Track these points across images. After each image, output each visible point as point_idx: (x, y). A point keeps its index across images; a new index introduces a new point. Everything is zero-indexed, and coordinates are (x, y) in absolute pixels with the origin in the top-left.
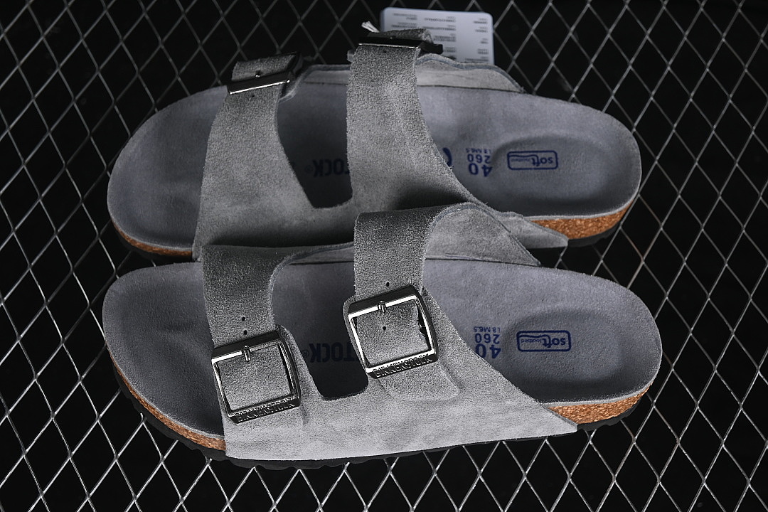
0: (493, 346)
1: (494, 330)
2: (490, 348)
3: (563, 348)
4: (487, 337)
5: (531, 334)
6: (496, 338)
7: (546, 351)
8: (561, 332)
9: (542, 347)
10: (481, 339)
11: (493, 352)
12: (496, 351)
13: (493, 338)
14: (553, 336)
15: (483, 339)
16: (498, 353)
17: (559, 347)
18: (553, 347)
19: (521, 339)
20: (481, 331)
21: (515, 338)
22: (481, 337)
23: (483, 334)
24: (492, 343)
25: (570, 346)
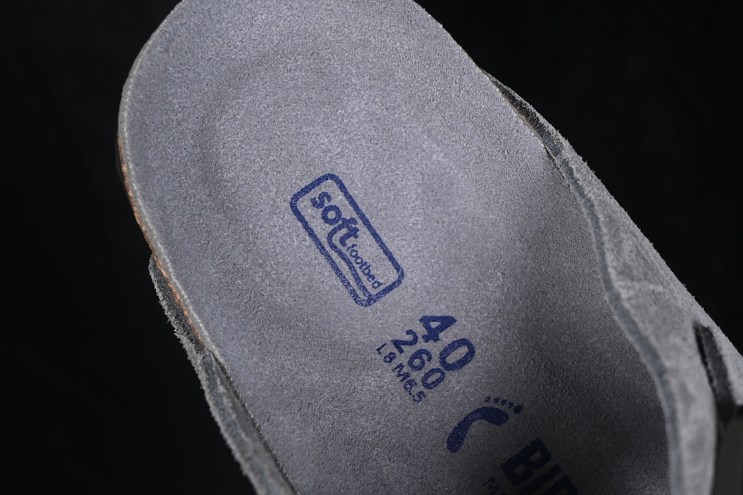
0: (426, 339)
1: (391, 357)
2: (436, 339)
3: (338, 192)
4: (417, 362)
5: (349, 277)
6: (406, 343)
7: (367, 223)
8: (301, 218)
9: (364, 236)
10: (433, 371)
11: (441, 328)
12: (434, 325)
13: (409, 351)
14: (322, 229)
15: (429, 366)
16: (435, 319)
17: (338, 199)
18: (348, 213)
19: (374, 292)
20: (412, 383)
21: (378, 305)
22: (427, 376)
23: (417, 376)
24: (421, 345)
25: (325, 178)
